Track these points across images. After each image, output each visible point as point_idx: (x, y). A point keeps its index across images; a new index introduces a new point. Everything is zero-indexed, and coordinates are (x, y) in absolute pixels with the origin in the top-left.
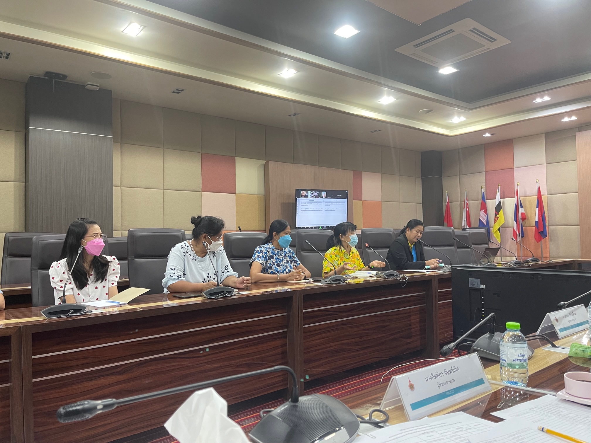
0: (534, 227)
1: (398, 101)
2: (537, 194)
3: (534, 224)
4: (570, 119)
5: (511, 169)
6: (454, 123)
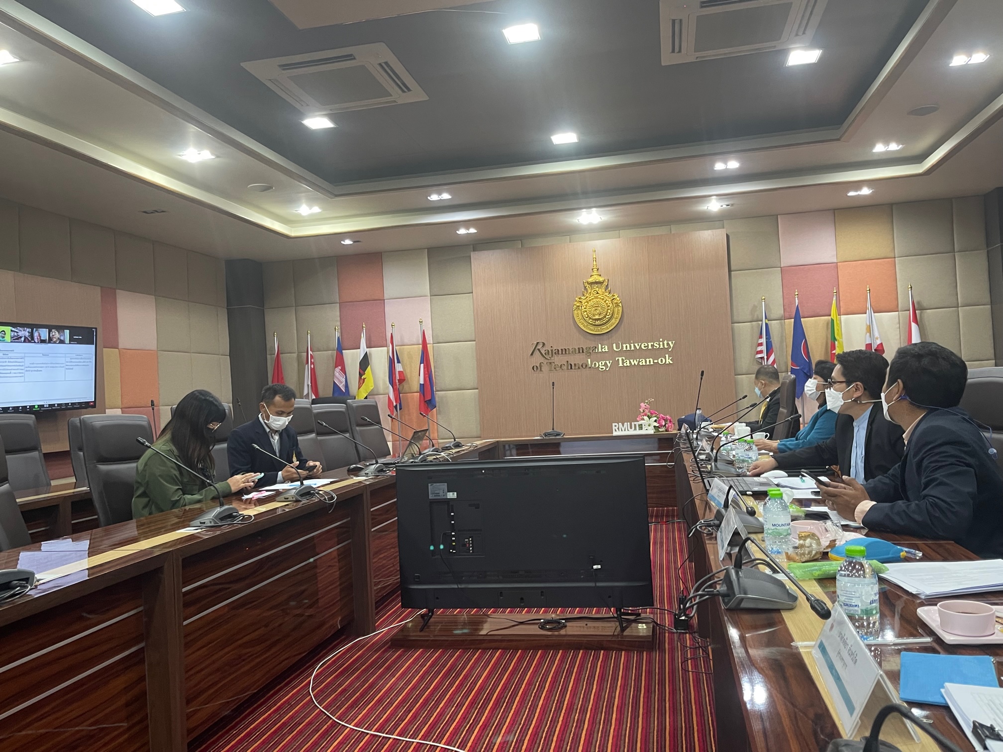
0: (418, 394)
1: (218, 159)
2: (421, 342)
3: (416, 387)
4: (467, 232)
5: (381, 301)
6: (300, 215)
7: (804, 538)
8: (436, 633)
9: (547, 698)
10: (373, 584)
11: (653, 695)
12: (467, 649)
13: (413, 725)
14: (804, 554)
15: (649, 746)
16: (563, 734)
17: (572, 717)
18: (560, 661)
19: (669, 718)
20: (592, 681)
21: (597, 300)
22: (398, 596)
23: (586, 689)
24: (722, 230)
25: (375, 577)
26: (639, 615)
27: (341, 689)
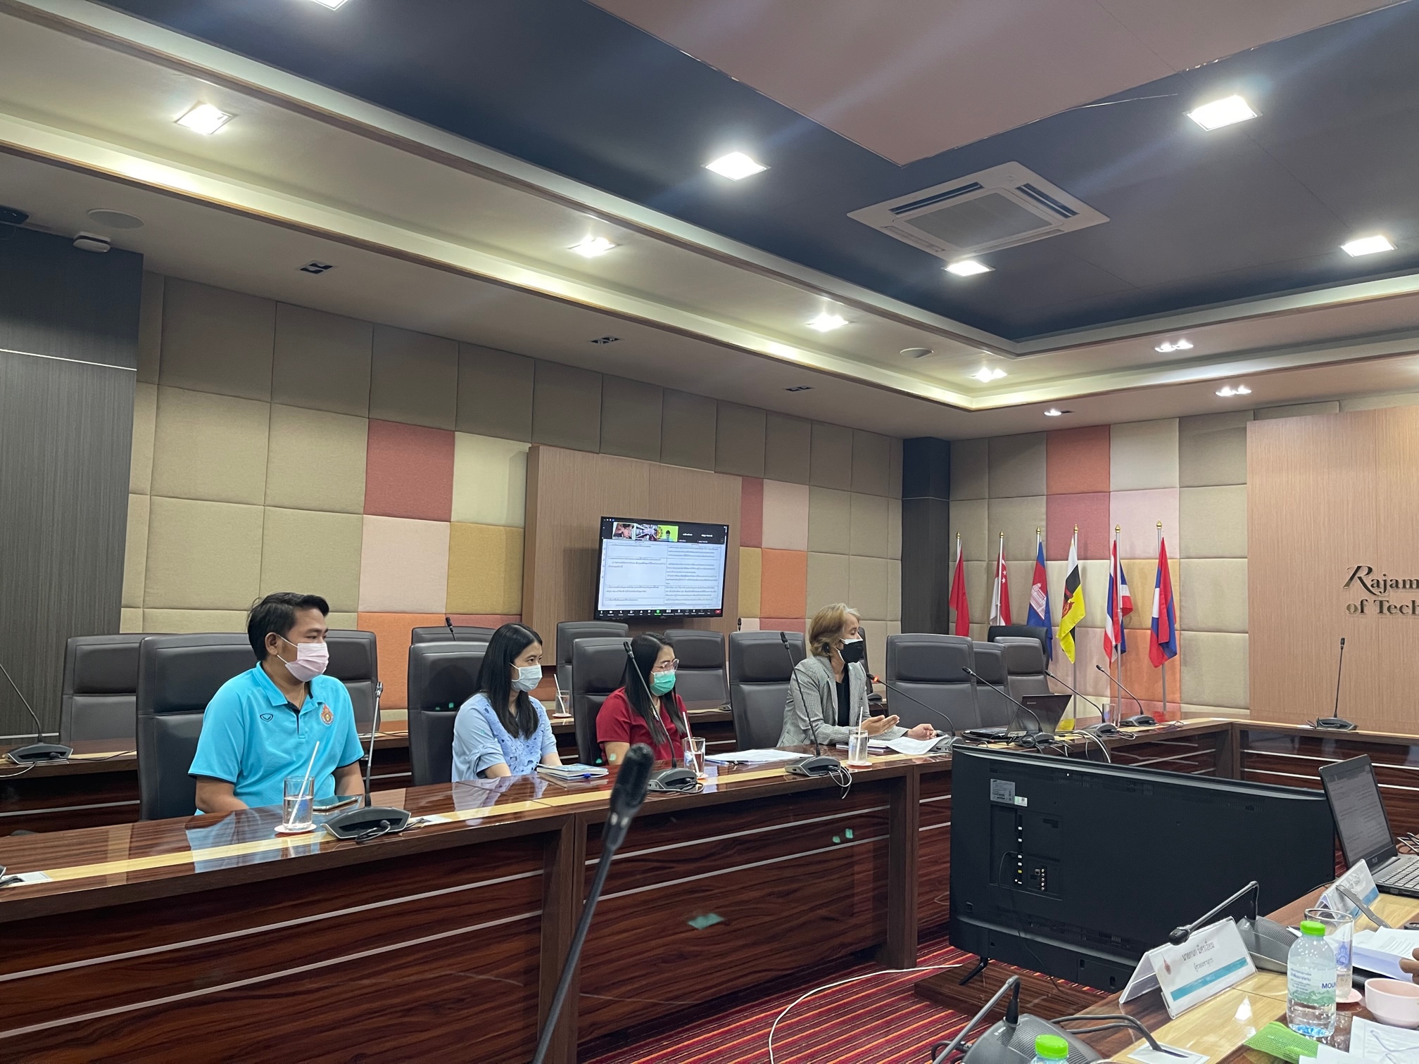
0: (1149, 632)
1: (852, 326)
2: (1158, 556)
3: (1149, 623)
4: (1234, 392)
5: (1104, 494)
6: (978, 381)
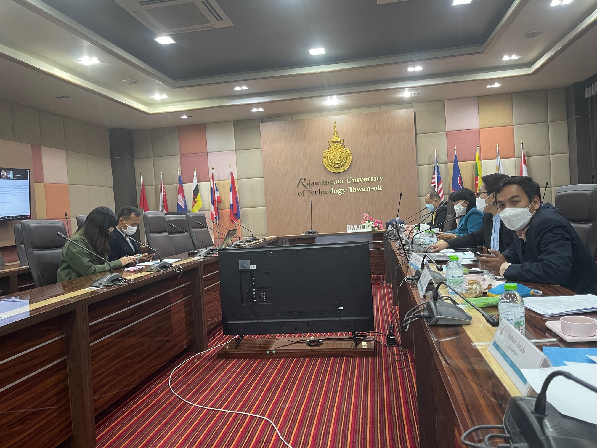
0: (229, 210)
1: (103, 64)
2: (230, 178)
3: (228, 206)
4: (258, 110)
5: (205, 154)
6: (155, 100)
7: (472, 284)
8: (244, 349)
9: (313, 386)
10: (206, 321)
11: (376, 382)
12: (264, 358)
13: (232, 403)
14: (472, 293)
15: (375, 411)
16: (323, 406)
17: (328, 396)
18: (320, 364)
19: (386, 395)
20: (339, 375)
21: (337, 152)
22: (221, 329)
23: (335, 380)
24: (411, 109)
25: (207, 317)
26: (366, 336)
27: (188, 383)
